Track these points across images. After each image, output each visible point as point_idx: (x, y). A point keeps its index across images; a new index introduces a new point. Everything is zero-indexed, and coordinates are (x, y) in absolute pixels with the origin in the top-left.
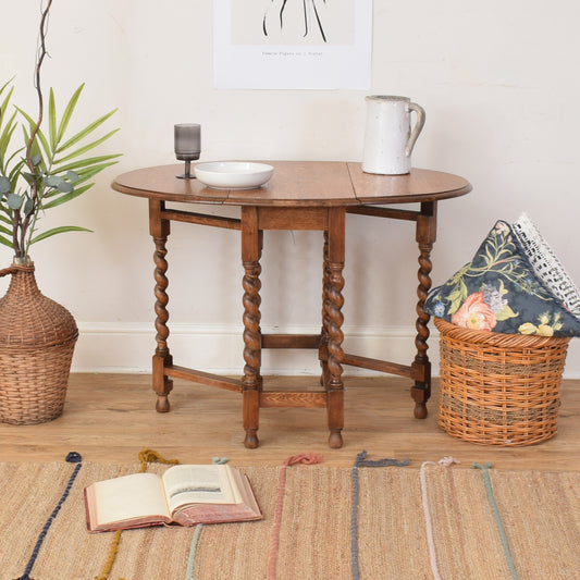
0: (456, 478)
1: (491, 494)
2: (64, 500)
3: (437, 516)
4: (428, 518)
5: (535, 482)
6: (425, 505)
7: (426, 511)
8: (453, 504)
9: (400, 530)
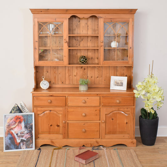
0: (111, 152)
1: (118, 155)
2: (38, 158)
3: (109, 160)
4: (107, 160)
5: (126, 152)
6: (106, 157)
7: (107, 159)
8: (112, 157)
9: (103, 163)
